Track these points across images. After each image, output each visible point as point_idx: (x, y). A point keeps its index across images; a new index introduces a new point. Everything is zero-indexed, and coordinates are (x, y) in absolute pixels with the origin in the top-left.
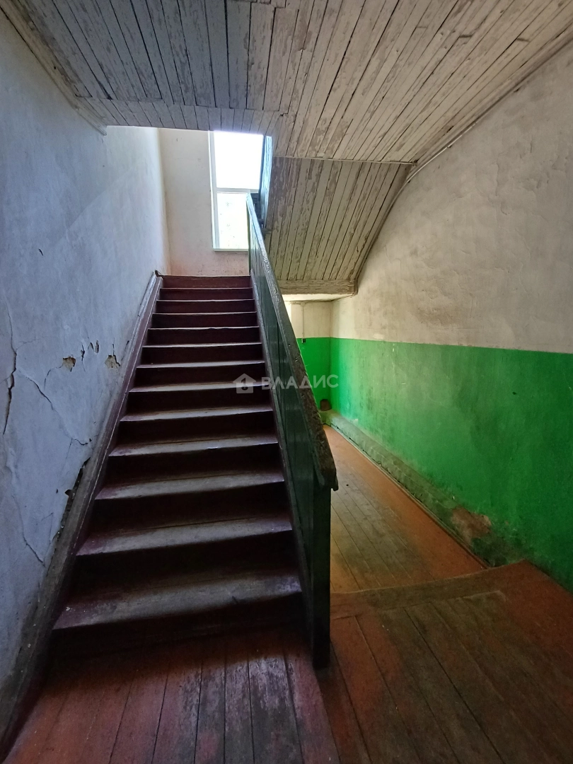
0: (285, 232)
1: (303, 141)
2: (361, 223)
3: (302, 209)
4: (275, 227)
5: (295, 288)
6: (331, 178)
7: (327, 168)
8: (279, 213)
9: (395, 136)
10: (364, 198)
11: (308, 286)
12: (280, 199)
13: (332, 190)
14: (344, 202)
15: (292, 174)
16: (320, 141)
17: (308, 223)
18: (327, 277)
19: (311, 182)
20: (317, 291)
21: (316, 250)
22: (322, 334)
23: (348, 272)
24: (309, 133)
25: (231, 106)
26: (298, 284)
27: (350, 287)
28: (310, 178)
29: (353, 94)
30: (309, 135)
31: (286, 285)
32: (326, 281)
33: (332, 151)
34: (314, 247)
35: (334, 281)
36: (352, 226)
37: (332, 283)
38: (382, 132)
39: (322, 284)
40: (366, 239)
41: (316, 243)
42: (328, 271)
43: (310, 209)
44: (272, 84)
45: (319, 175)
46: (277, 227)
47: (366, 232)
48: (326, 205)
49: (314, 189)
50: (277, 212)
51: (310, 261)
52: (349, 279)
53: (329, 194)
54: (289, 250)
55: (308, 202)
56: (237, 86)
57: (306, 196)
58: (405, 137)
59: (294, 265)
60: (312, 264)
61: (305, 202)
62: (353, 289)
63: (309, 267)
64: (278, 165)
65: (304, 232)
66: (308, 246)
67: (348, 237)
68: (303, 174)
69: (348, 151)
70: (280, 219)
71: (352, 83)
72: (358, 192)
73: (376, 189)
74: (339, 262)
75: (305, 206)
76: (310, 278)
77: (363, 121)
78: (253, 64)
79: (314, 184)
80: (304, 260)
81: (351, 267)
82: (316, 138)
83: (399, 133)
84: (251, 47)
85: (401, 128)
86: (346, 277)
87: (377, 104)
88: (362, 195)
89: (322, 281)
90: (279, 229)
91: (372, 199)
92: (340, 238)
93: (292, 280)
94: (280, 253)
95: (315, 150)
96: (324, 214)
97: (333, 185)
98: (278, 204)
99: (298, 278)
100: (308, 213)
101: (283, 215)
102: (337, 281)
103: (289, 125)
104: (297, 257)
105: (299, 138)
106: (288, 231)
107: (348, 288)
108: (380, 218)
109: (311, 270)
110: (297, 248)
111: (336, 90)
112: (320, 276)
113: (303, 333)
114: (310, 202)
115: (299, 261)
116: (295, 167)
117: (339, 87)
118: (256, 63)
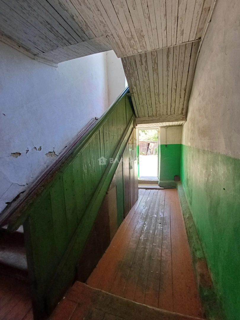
0: (139, 94)
1: (126, 46)
2: (179, 82)
3: (144, 81)
4: (134, 92)
5: (152, 120)
6: (153, 61)
7: (149, 57)
8: (133, 85)
9: (173, 27)
10: (176, 68)
11: (159, 119)
12: (132, 78)
13: (156, 68)
14: (165, 73)
15: (133, 64)
16: (134, 44)
17: (149, 87)
18: (169, 113)
19: (143, 66)
20: (164, 121)
21: (158, 101)
22: (176, 142)
23: (180, 109)
24: (124, 41)
25: (84, 40)
26: (154, 118)
27: (183, 118)
28: (142, 64)
29: (129, 12)
30: (126, 42)
31: (149, 119)
32: (169, 116)
33: (144, 46)
34: (157, 99)
35: (174, 115)
36: (174, 85)
37: (172, 116)
38: (164, 27)
39: (167, 117)
40: (185, 90)
41: (157, 96)
42: (169, 110)
43: (148, 80)
44: (89, 23)
45: (146, 62)
46: (135, 92)
47: (183, 86)
48: (155, 76)
49: (146, 69)
50: (132, 84)
51: (157, 106)
52: (182, 113)
53: (155, 70)
54: (145, 102)
55: (146, 77)
56: (77, 30)
57: (144, 74)
58: (181, 25)
59: (150, 109)
60: (159, 107)
61: (144, 77)
62: (184, 119)
63: (158, 109)
64: (125, 62)
65: (149, 92)
66: (153, 99)
67: (174, 91)
68: (138, 63)
69: (153, 44)
70: (135, 88)
71: (124, 5)
72: (171, 65)
73: (181, 61)
74: (173, 105)
75: (145, 79)
76: (160, 115)
77: (147, 25)
78: (73, 16)
79: (145, 67)
80: (154, 106)
81: (181, 106)
82: (131, 43)
83: (175, 24)
84: (66, 9)
85: (173, 21)
86: (180, 112)
87: (147, 12)
88: (174, 67)
89: (167, 116)
90: (136, 92)
91: (181, 67)
92: (170, 92)
93: (151, 117)
94: (140, 104)
95: (135, 49)
96: (156, 81)
97: (156, 65)
98: (131, 81)
99: (154, 115)
100: (148, 82)
101: (136, 85)
102: (175, 115)
103: (113, 41)
104: (150, 105)
105: (122, 45)
106: (141, 94)
107: (182, 118)
108: (190, 77)
109: (160, 111)
110: (148, 100)
111: (118, 13)
112: (165, 113)
113: (166, 142)
114: (147, 77)
115: (151, 107)
116: (133, 60)
117: (118, 10)
118: (74, 15)
